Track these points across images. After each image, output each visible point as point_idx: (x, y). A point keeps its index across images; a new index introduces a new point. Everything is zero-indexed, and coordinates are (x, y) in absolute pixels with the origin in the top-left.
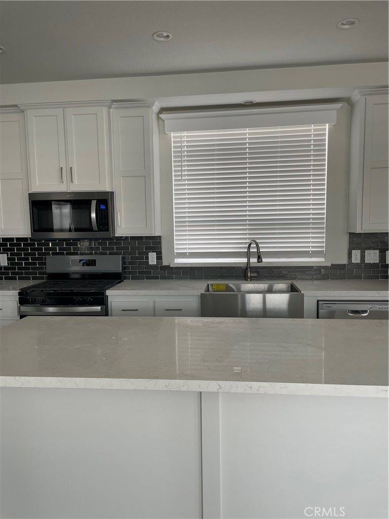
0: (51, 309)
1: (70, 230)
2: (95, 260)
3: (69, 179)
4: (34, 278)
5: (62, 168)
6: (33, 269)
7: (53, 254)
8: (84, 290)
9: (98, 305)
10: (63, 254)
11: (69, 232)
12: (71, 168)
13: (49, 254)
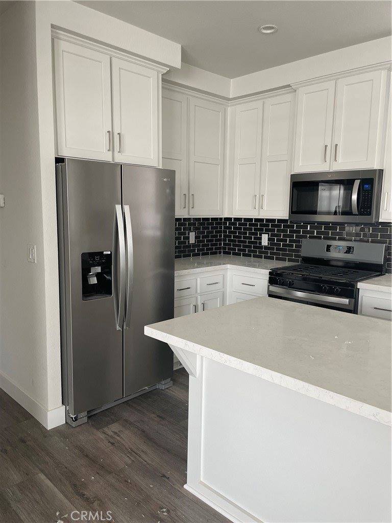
0: (300, 294)
1: (335, 213)
2: (353, 248)
3: (333, 158)
4: (290, 260)
5: (326, 146)
6: (290, 250)
7: (310, 237)
8: (334, 278)
9: (347, 297)
10: (320, 238)
11: (334, 215)
12: (336, 145)
13: (306, 237)
